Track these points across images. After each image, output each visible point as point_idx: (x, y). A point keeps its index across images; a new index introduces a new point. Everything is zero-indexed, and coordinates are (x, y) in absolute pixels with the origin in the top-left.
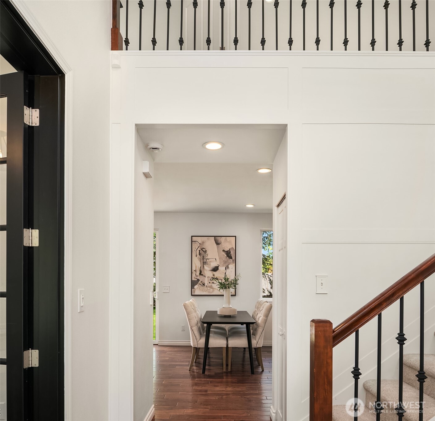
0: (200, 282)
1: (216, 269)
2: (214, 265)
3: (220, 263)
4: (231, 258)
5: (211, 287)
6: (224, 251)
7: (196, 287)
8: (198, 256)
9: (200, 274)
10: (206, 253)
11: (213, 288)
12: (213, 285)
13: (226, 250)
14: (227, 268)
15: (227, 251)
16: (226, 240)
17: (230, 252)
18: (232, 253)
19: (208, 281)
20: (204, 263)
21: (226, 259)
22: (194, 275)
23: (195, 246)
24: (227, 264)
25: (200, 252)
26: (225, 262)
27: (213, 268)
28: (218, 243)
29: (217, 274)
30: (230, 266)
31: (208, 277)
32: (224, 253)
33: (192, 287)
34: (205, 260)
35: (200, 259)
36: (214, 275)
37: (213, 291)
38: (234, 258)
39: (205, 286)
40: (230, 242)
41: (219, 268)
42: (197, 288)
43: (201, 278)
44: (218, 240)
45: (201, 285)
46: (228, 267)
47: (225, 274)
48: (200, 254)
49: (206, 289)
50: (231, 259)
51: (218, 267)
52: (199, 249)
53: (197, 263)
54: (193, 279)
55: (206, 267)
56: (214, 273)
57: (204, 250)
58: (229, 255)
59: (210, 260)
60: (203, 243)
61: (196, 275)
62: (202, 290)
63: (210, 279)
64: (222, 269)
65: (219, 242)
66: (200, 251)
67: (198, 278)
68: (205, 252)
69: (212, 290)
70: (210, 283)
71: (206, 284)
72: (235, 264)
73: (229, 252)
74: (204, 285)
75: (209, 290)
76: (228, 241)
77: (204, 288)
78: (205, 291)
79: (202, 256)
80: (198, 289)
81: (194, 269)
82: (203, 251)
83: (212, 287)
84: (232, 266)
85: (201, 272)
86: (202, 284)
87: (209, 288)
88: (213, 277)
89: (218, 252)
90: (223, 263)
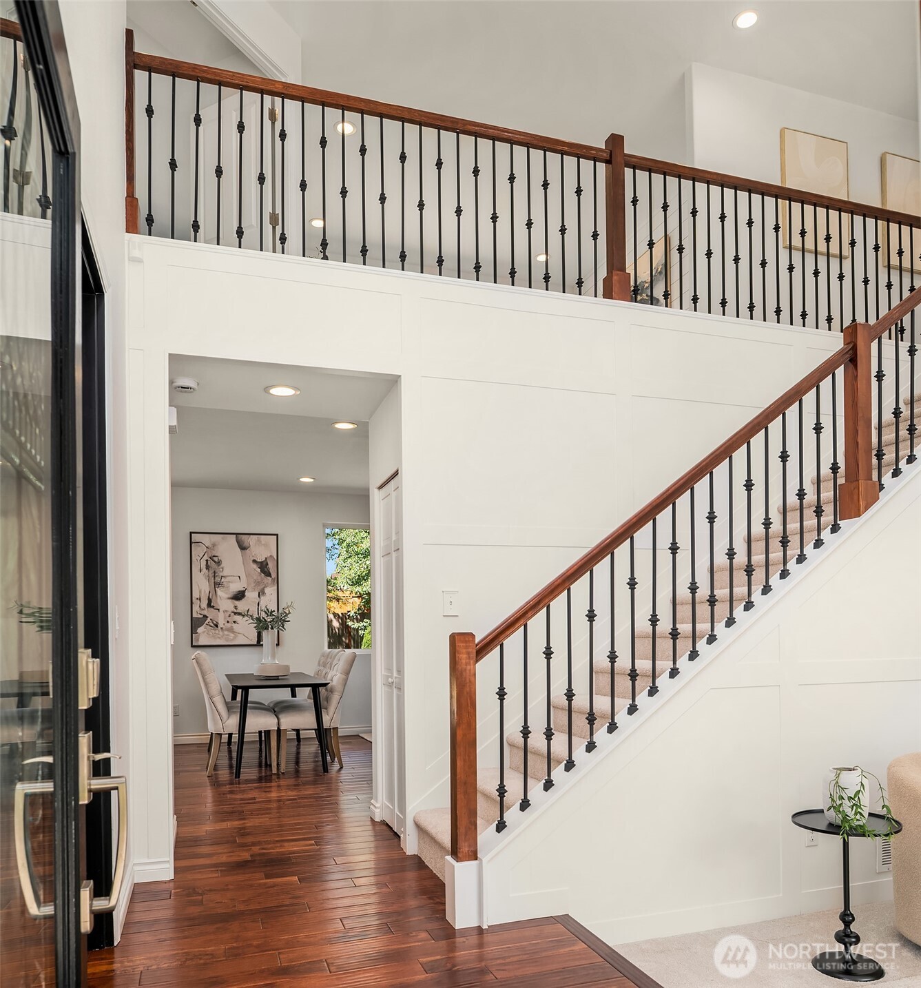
0: (209, 620)
1: (239, 596)
2: (236, 587)
3: (248, 585)
4: (269, 575)
5: (231, 630)
6: (254, 561)
7: (200, 630)
8: (204, 570)
9: (209, 605)
10: (219, 566)
11: (233, 632)
12: (235, 626)
13: (258, 560)
14: (261, 593)
15: (262, 562)
16: (259, 541)
17: (267, 564)
18: (271, 566)
19: (225, 618)
20: (217, 584)
21: (259, 578)
22: (196, 608)
23: (198, 552)
24: (262, 587)
25: (207, 563)
26: (258, 583)
27: (235, 593)
28: (243, 547)
29: (242, 605)
30: (266, 590)
31: (225, 611)
32: (255, 566)
33: (193, 630)
34: (218, 580)
35: (208, 576)
36: (236, 607)
37: (235, 638)
38: (274, 575)
39: (219, 628)
40: (266, 545)
42: (204, 632)
43: (210, 613)
44: (243, 542)
45: (211, 626)
47: (258, 606)
48: (208, 567)
49: (221, 633)
50: (269, 578)
51: (244, 591)
52: (206, 557)
53: (202, 585)
54: (195, 615)
55: (219, 592)
56: (237, 603)
57: (216, 559)
58: (266, 570)
59: (228, 579)
60: (214, 545)
61: (200, 607)
62: (213, 636)
63: (228, 615)
64: (251, 595)
65: (246, 544)
66: (207, 560)
67: (205, 613)
68: (219, 563)
69: (232, 635)
70: (228, 622)
71: (220, 625)
72: (276, 587)
73: (265, 563)
74: (217, 626)
75: (228, 635)
76: (263, 542)
77: (217, 632)
78: (219, 638)
79: (211, 572)
80: (205, 634)
81: (195, 595)
82: (215, 562)
83: (233, 629)
84: (270, 591)
85: (210, 601)
86: (213, 625)
87: (226, 633)
88: (235, 611)
89: (243, 563)
90: (253, 585)
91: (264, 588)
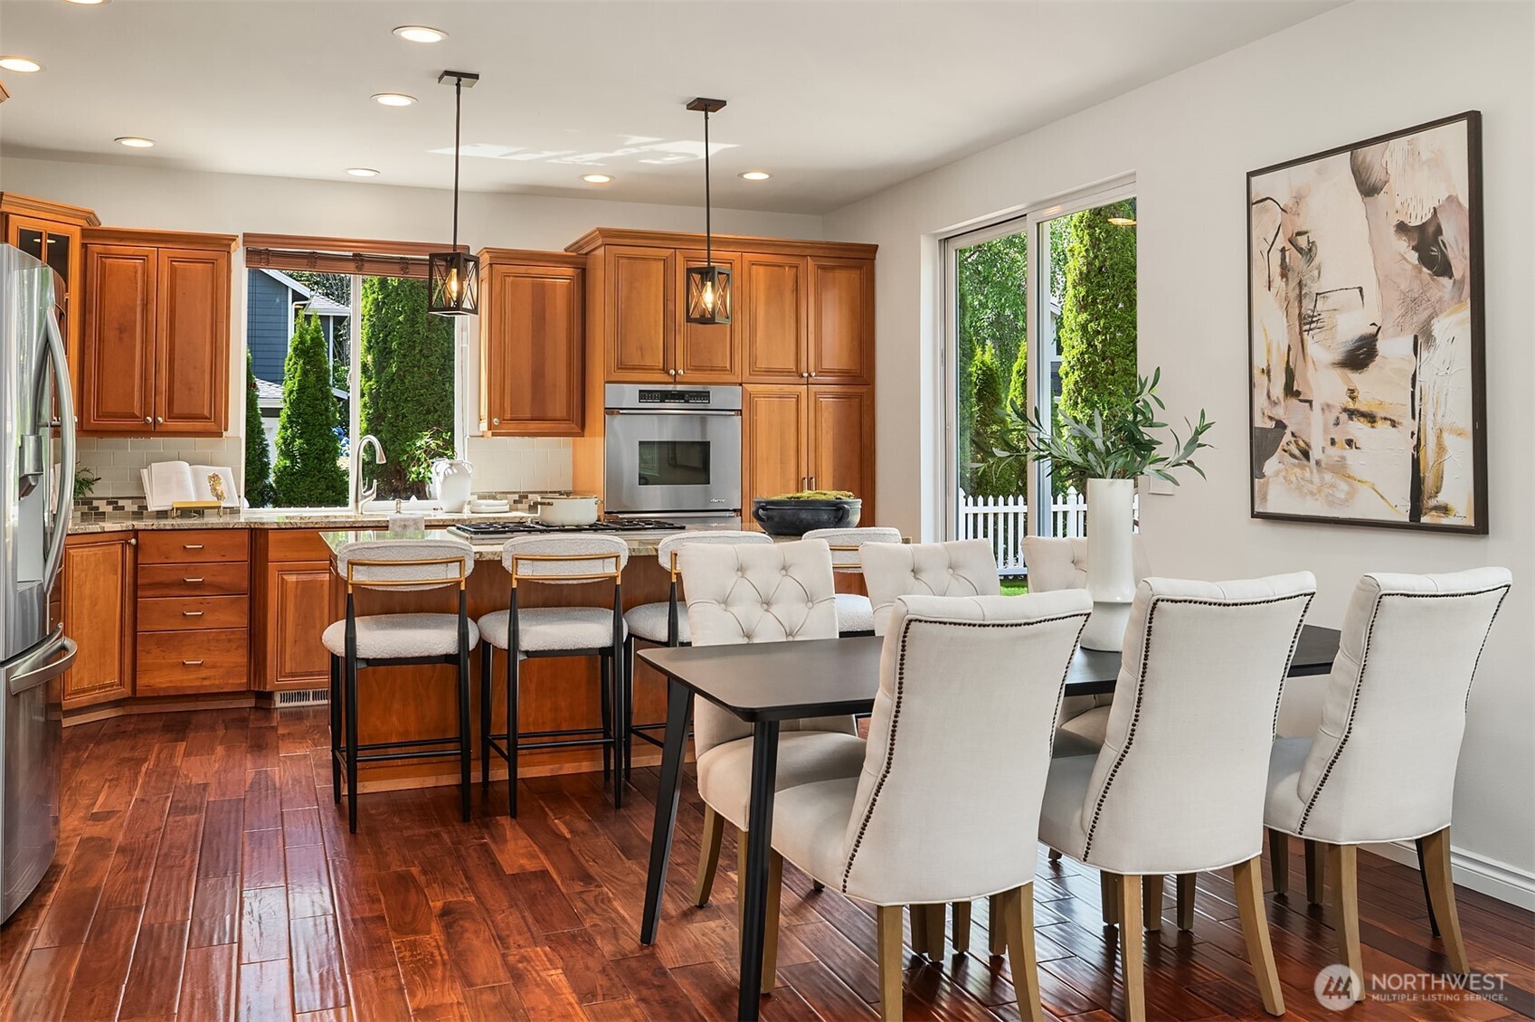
0: (1287, 437)
1: (1360, 355)
2: (1350, 327)
3: (1385, 310)
4: (1441, 267)
5: (1340, 469)
6: (1402, 228)
7: (1271, 466)
8: (1278, 282)
9: (1290, 391)
10: (1310, 260)
11: (1348, 477)
12: (1350, 453)
13: (1413, 222)
14: (1422, 338)
15: (1422, 228)
16: (1413, 153)
17: (1439, 231)
18: (1455, 239)
19: (1326, 431)
20: (1306, 322)
21: (1416, 286)
22: (1260, 400)
24: (1424, 315)
25: (1283, 259)
26: (1412, 303)
27: (1349, 347)
28: (1369, 188)
29: (1368, 386)
30: (1440, 328)
31: (1327, 407)
32: (1403, 245)
33: (1256, 470)
34: (1308, 305)
35: (1286, 298)
36: (1352, 394)
37: (1351, 494)
38: (1462, 268)
39: (1313, 462)
40: (1439, 162)
41: (1381, 345)
42: (1277, 474)
43: (1290, 413)
44: (1371, 168)
45: (1293, 456)
46: (1429, 337)
47: (1414, 386)
48: (1285, 271)
49: (1316, 478)
50: (1445, 279)
51: (1374, 337)
52: (1281, 242)
53: (1275, 328)
54: (1258, 423)
55: (1313, 348)
56: (1356, 378)
57: (1302, 242)
58: (1435, 252)
59: (1333, 300)
60: (1298, 200)
61: (1269, 397)
62: (1299, 488)
63: (1332, 420)
64: (1397, 348)
65: (1376, 176)
66: (1283, 250)
67: (1279, 413)
68: (1309, 253)
69: (1343, 486)
70: (1333, 442)
71: (1315, 454)
72: (1468, 312)
73: (1431, 229)
74: (1306, 455)
75: (1333, 486)
76: (1425, 156)
77: (1307, 474)
78: (1312, 493)
79: (1293, 283)
80: (1281, 479)
81: (1260, 363)
82: (1300, 250)
83: (1344, 466)
85: (1290, 375)
86: (1297, 452)
87: (1328, 477)
88: (1351, 406)
89: (1371, 242)
90: (1398, 312)
91: (1431, 318)
